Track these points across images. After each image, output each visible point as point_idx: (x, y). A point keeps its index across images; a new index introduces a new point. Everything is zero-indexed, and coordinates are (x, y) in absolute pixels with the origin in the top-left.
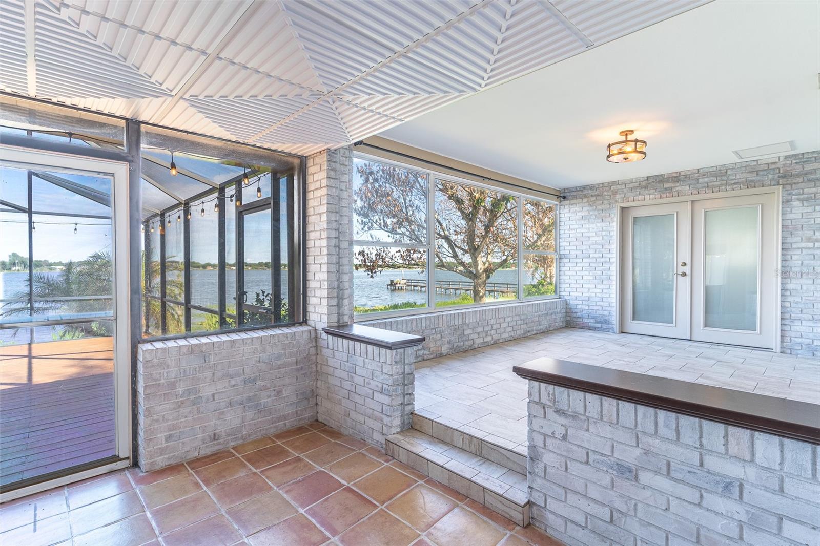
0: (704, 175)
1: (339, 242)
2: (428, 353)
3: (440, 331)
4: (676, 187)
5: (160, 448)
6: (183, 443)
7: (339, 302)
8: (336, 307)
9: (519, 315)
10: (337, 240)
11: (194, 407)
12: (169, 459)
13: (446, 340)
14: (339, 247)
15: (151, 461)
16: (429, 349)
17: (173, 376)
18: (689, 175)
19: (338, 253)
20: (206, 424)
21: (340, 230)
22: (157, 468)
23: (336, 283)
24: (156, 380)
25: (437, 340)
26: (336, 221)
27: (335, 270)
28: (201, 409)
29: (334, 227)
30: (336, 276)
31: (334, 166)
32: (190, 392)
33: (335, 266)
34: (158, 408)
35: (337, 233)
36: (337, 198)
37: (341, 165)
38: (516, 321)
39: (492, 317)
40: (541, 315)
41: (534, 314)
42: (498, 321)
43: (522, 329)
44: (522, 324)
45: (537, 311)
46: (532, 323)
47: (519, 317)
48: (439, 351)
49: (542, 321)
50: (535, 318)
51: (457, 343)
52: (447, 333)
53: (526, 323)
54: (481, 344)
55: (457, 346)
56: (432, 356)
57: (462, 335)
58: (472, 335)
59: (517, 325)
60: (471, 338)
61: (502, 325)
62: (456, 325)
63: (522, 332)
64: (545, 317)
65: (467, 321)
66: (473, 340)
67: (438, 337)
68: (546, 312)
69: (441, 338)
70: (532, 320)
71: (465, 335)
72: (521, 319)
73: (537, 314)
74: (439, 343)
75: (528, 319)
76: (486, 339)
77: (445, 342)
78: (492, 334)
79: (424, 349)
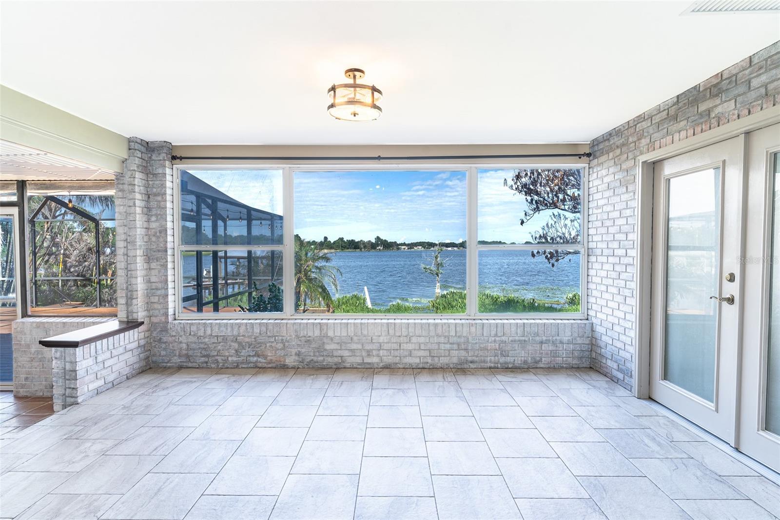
0: (761, 68)
1: (127, 251)
2: (264, 361)
3: (282, 340)
4: (716, 106)
5: (21, 384)
6: (34, 385)
7: (127, 301)
8: (125, 305)
9: (448, 337)
10: (126, 249)
11: (40, 363)
12: (26, 392)
13: (294, 351)
14: (127, 255)
15: (17, 390)
16: (265, 357)
17: (28, 340)
18: (736, 75)
19: (126, 260)
20: (48, 376)
21: (128, 241)
22: (20, 395)
23: (125, 286)
24: (19, 341)
25: (278, 349)
26: (125, 233)
27: (124, 274)
28: (45, 366)
29: (122, 239)
30: (125, 279)
31: (121, 188)
32: (38, 353)
33: (123, 271)
34: (21, 359)
35: (126, 243)
36: (125, 214)
37: (129, 185)
38: (439, 343)
39: (381, 334)
40: (507, 340)
41: (486, 338)
42: (394, 340)
43: (455, 357)
44: (453, 350)
45: (496, 335)
46: (481, 350)
47: (447, 339)
48: (281, 362)
49: (511, 351)
50: (489, 344)
51: (313, 358)
52: (294, 343)
53: (466, 350)
54: (357, 364)
55: (312, 360)
56: (270, 366)
57: (320, 349)
58: (339, 352)
59: (442, 350)
60: (338, 355)
61: (404, 346)
62: (310, 337)
63: (455, 360)
64: (520, 345)
65: (331, 334)
66: (342, 357)
67: (280, 346)
68: (523, 338)
69: (284, 348)
70: (482, 346)
71: (326, 350)
72: (450, 342)
73: (497, 339)
74: (282, 353)
75: (470, 344)
76: (367, 360)
77: (291, 353)
78: (382, 355)
79: (258, 356)
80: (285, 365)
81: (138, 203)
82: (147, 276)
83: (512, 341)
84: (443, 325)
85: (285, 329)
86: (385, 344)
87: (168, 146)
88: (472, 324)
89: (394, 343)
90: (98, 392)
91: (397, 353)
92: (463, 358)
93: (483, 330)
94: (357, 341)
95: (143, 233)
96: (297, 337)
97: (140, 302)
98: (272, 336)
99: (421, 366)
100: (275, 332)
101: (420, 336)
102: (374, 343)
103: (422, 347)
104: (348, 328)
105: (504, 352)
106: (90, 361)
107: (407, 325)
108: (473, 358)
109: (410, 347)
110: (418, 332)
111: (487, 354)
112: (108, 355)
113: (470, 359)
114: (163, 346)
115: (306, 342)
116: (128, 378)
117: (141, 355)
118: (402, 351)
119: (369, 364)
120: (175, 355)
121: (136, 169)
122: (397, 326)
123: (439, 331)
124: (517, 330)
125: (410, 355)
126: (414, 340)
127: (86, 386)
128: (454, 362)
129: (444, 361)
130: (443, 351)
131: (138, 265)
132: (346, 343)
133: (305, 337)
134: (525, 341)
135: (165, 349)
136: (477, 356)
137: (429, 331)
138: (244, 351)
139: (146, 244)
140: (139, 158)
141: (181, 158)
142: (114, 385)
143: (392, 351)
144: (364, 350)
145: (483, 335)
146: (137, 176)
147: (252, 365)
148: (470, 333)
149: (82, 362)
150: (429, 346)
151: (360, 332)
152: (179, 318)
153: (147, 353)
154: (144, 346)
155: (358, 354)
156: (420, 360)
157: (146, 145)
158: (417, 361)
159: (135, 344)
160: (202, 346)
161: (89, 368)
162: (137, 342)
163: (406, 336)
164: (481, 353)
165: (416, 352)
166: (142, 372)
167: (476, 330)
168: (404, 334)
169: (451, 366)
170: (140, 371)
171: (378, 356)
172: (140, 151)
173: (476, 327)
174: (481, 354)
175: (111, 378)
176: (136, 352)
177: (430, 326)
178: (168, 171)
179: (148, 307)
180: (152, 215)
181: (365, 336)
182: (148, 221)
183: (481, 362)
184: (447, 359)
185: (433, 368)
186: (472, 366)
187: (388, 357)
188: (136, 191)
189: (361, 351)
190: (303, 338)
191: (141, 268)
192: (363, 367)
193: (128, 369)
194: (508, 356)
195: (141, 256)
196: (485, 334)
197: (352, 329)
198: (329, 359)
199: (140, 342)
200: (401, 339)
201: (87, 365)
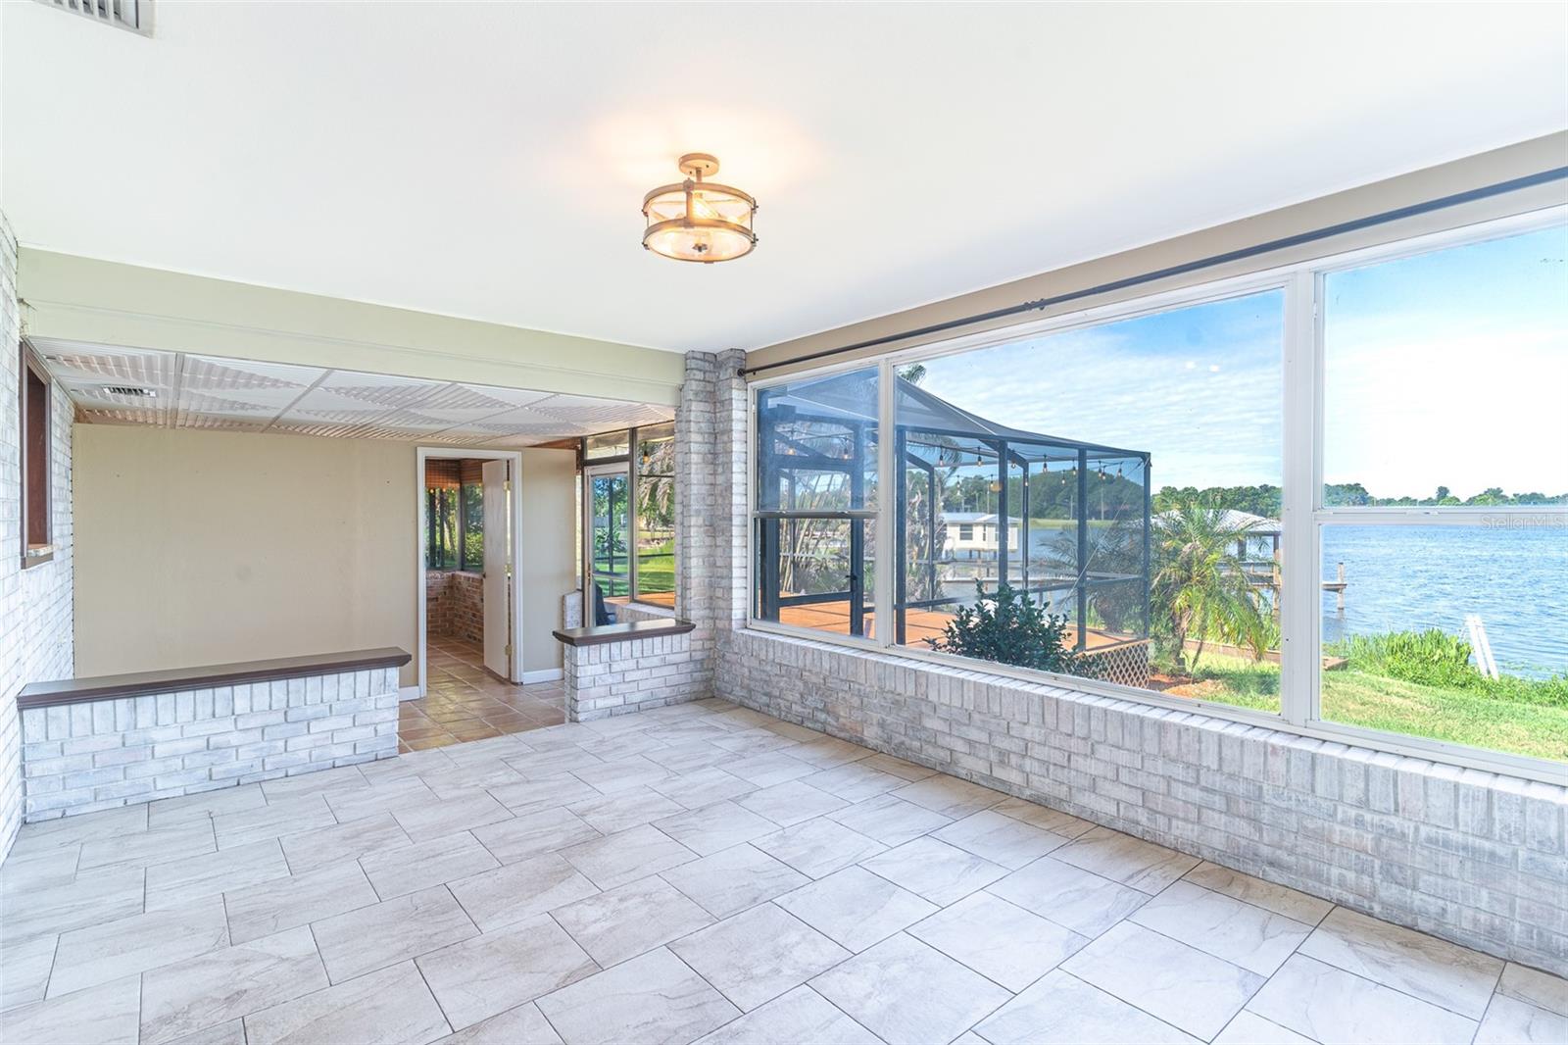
1: (683, 518)
2: (835, 724)
3: (859, 691)
8: (680, 598)
10: (682, 515)
13: (876, 717)
14: (682, 524)
16: (837, 717)
19: (681, 532)
21: (684, 503)
23: (680, 569)
26: (681, 493)
27: (680, 553)
29: (679, 501)
30: (680, 559)
31: (680, 427)
33: (680, 547)
35: (682, 508)
36: (682, 465)
37: (686, 422)
38: (1169, 779)
39: (1028, 719)
40: (1411, 833)
41: (1324, 804)
42: (1055, 741)
43: (1218, 832)
44: (1214, 810)
45: (1364, 803)
46: (1307, 837)
47: (1192, 773)
48: (857, 732)
49: (1430, 873)
50: (1338, 828)
51: (903, 738)
52: (875, 701)
53: (1254, 820)
54: (979, 775)
55: (903, 743)
56: (842, 735)
57: (915, 724)
58: (948, 738)
59: (1176, 798)
60: (945, 744)
61: (1079, 762)
62: (899, 694)
63: (1217, 841)
64: (1469, 865)
65: (933, 697)
66: (952, 751)
67: (856, 701)
68: (1487, 845)
69: (862, 707)
70: (1311, 826)
71: (925, 728)
72: (1203, 783)
73: (1368, 817)
74: (857, 715)
75: (1267, 809)
76: (998, 773)
77: (872, 720)
78: (1028, 770)
79: (828, 713)
80: (862, 740)
81: (694, 447)
82: (710, 556)
83: (1429, 840)
84: (1181, 731)
85: (863, 671)
86: (1036, 746)
87: (739, 356)
88: (1274, 747)
89: (1055, 748)
90: (612, 713)
91: (1062, 775)
92: (1244, 842)
93: (1314, 776)
94: (979, 724)
95: (704, 492)
96: (882, 690)
97: (695, 596)
98: (846, 680)
99: (1120, 825)
100: (850, 673)
101: (1119, 748)
102: (1013, 737)
103: (1124, 776)
104: (963, 691)
105: (1395, 870)
106: (600, 669)
107: (1086, 711)
108: (1279, 852)
109: (1093, 767)
110: (1114, 735)
111: (1327, 854)
112: (632, 664)
113: (1265, 851)
114: (727, 666)
115: (893, 703)
116: (667, 704)
117: (695, 675)
118: (1073, 773)
119: (1003, 782)
120: (737, 685)
121: (692, 398)
122: (1063, 708)
123: (1171, 744)
124: (1456, 807)
125: (1093, 789)
126: (1103, 751)
127: (593, 701)
128: (1216, 846)
129: (1183, 831)
130: (1181, 803)
131: (692, 540)
132: (959, 723)
133: (892, 693)
134: (1492, 855)
135: (728, 672)
136: (1291, 852)
137: (1142, 739)
138: (810, 698)
139: (710, 508)
140: (700, 380)
141: (754, 371)
142: (639, 709)
143: (1052, 767)
144: (994, 747)
145: (1313, 791)
146: (693, 408)
147: (818, 726)
148: (1266, 772)
149: (586, 668)
150: (1141, 780)
151: (986, 705)
152: (751, 627)
153: (707, 673)
154: (702, 661)
155: (981, 754)
156: (1118, 810)
157: (714, 360)
158: (1112, 809)
159: (685, 657)
160: (764, 676)
161: (597, 678)
162: (688, 653)
163: (1084, 739)
164: (1306, 846)
165: (1108, 786)
166: (696, 699)
167: (1288, 771)
168: (1081, 732)
169: (1206, 853)
170: (693, 698)
171: (1020, 769)
172: (701, 370)
173: (1288, 761)
174: (1310, 850)
175: (637, 698)
176: (684, 669)
177: (1146, 726)
178: (735, 394)
179: (711, 604)
180: (719, 464)
181: (995, 717)
182: (714, 474)
183: (1307, 873)
184: (1193, 830)
185: (1152, 843)
186: (1273, 874)
187: (1042, 779)
188: (692, 430)
189: (988, 749)
190: (890, 695)
191: (698, 544)
192: (991, 786)
193: (668, 690)
194: (1415, 888)
195: (700, 527)
196: (1320, 790)
197: (972, 695)
198: (930, 750)
199: (693, 654)
200: (1073, 741)
201: (593, 673)
